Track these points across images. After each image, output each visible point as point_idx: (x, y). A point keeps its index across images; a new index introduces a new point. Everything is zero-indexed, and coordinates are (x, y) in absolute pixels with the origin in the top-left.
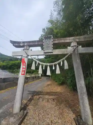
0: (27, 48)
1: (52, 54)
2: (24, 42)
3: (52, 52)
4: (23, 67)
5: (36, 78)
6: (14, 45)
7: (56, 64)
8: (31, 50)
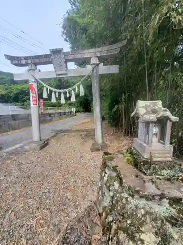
0: (33, 69)
1: (66, 76)
2: (26, 58)
3: (66, 74)
4: (33, 96)
5: (65, 114)
6: (12, 63)
7: (71, 91)
8: (40, 71)
